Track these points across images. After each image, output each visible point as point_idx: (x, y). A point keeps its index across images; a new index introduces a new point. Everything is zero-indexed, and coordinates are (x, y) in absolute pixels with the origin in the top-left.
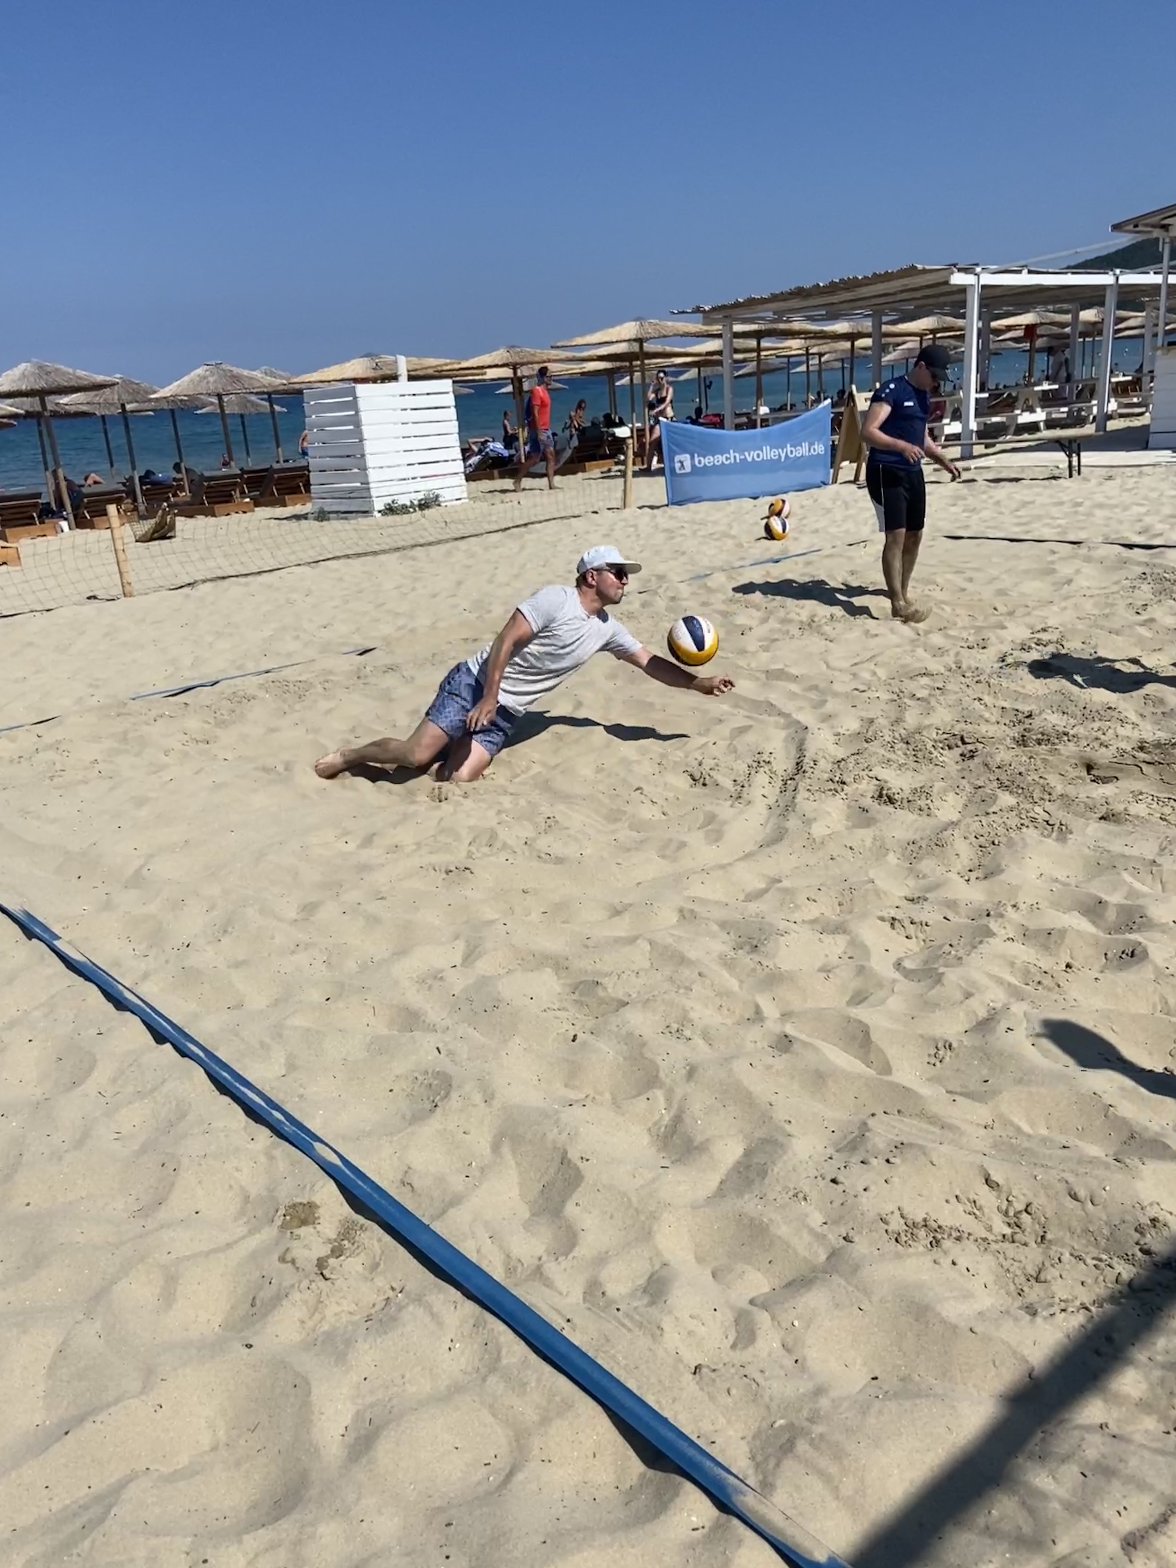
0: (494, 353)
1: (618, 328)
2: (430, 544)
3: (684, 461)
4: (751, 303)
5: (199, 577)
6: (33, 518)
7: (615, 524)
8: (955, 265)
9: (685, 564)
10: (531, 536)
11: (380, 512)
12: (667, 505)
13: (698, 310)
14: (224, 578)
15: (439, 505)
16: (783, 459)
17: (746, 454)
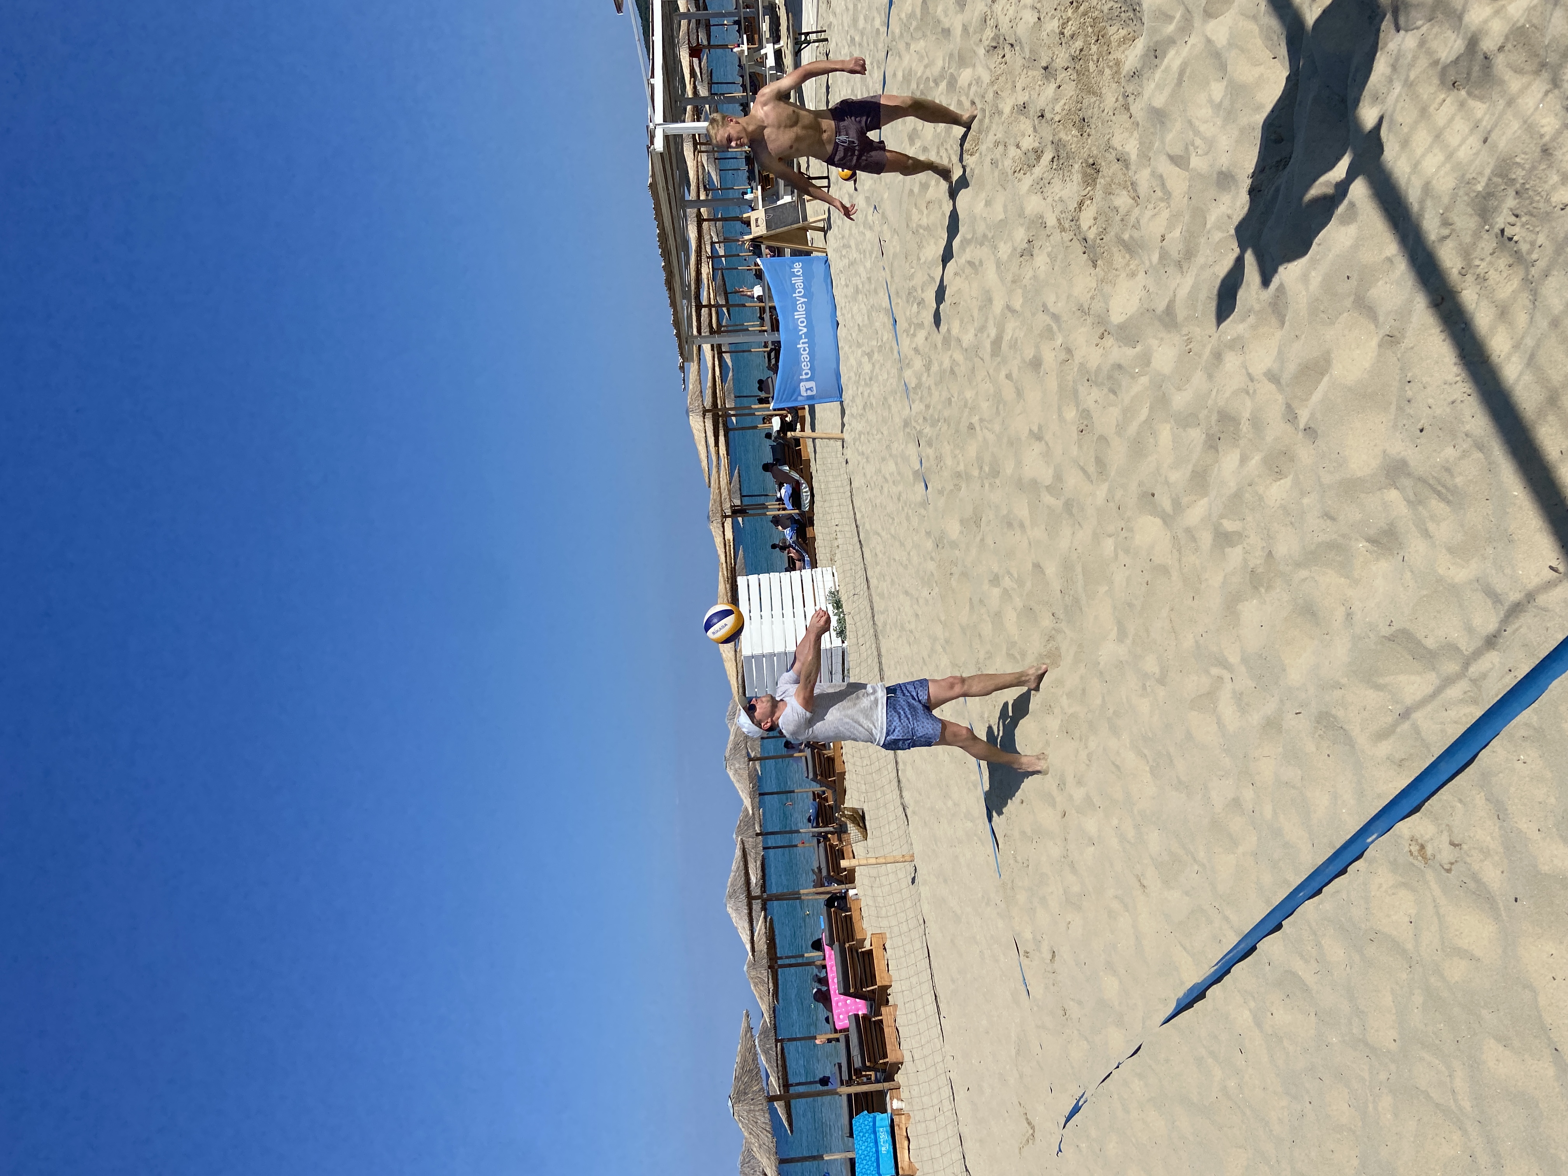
0: (714, 533)
1: (695, 431)
2: (872, 609)
3: (806, 388)
4: (677, 324)
5: (898, 802)
6: (846, 916)
7: (858, 450)
8: (648, 148)
9: (895, 400)
10: (866, 525)
11: (843, 642)
12: (842, 403)
13: (682, 368)
14: (899, 781)
15: (838, 592)
16: (806, 300)
17: (800, 333)
